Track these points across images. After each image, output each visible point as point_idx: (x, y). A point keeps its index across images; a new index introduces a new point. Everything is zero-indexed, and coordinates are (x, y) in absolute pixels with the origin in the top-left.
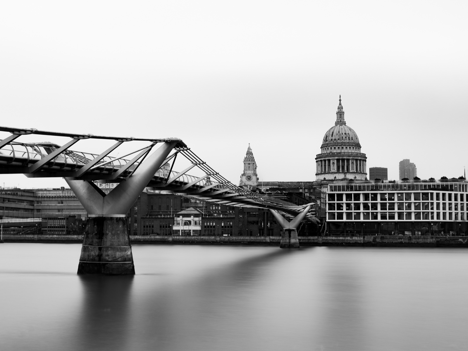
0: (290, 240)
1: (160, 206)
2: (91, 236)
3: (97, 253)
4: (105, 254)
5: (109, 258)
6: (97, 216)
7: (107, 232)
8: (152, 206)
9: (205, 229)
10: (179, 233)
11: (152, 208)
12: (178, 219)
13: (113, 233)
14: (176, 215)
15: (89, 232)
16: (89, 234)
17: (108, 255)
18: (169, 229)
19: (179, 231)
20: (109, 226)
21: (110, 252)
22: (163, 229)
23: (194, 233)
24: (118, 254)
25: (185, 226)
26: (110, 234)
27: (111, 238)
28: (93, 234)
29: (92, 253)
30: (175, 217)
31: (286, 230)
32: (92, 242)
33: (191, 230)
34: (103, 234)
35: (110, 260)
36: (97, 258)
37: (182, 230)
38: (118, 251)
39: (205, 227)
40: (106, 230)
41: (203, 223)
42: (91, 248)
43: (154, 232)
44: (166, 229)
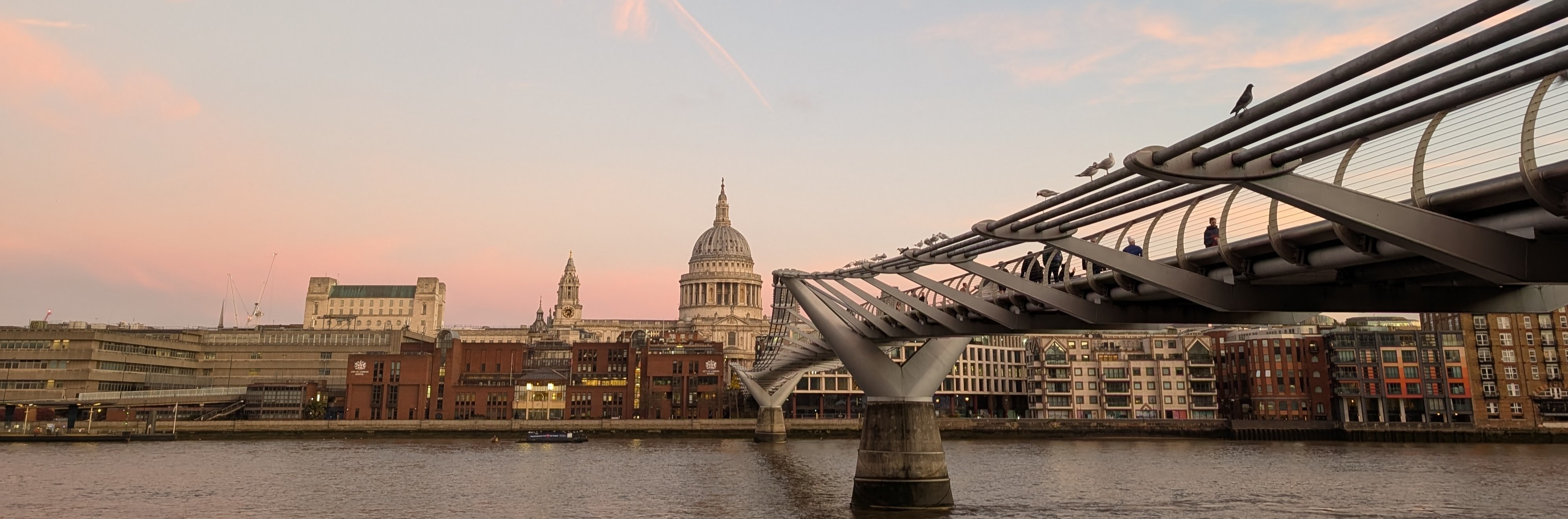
0: (772, 427)
1: (484, 365)
2: (886, 434)
3: (901, 465)
4: (914, 465)
5: (922, 473)
6: (893, 400)
7: (915, 428)
8: (469, 365)
9: (573, 407)
10: (523, 414)
11: (468, 369)
12: (522, 388)
13: (924, 429)
14: (518, 381)
15: (881, 428)
16: (879, 431)
17: (920, 468)
18: (505, 407)
19: (524, 410)
20: (917, 418)
21: (922, 462)
22: (494, 407)
23: (552, 414)
24: (935, 466)
25: (536, 403)
26: (919, 430)
27: (921, 437)
28: (888, 431)
29: (891, 464)
30: (518, 384)
31: (766, 410)
32: (889, 444)
33: (546, 409)
34: (908, 431)
35: (923, 476)
36: (902, 474)
37: (530, 409)
38: (934, 460)
39: (573, 403)
40: (913, 424)
41: (568, 397)
42: (887, 456)
43: (475, 413)
44: (500, 407)
